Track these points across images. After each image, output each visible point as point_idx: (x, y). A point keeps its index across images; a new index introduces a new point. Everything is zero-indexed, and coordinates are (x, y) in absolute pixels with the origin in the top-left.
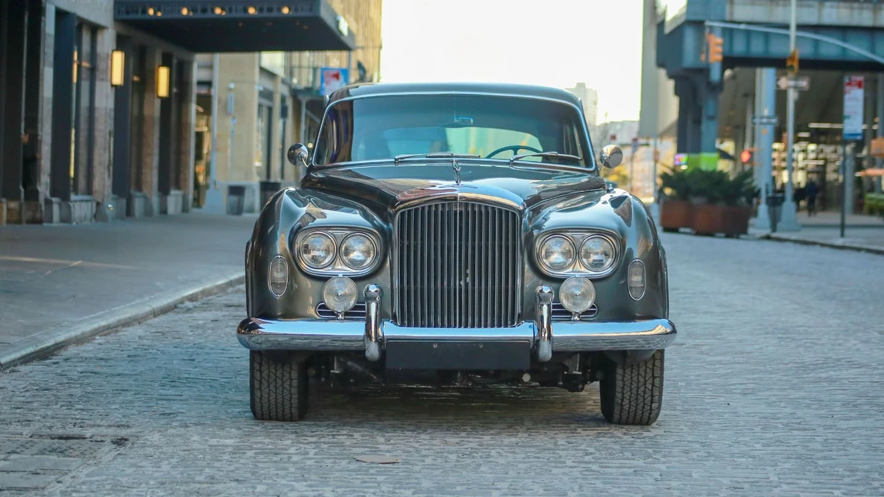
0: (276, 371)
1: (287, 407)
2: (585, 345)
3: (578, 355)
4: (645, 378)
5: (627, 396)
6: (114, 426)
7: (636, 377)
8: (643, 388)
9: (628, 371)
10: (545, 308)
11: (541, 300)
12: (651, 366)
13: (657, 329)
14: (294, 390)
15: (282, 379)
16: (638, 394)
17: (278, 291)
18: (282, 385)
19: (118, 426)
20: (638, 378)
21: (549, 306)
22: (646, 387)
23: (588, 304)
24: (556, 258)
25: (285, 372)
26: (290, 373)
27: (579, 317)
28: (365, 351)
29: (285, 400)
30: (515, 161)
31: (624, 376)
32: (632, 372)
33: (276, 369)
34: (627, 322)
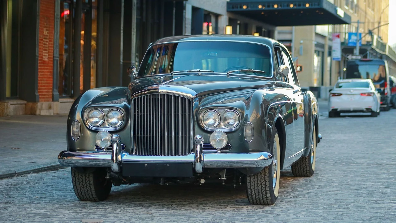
0: (82, 177)
1: (90, 194)
2: (232, 165)
3: (225, 170)
4: (261, 181)
5: (253, 190)
6: (3, 203)
7: (257, 181)
8: (260, 187)
9: (252, 178)
10: (199, 146)
11: (196, 143)
12: (263, 176)
13: (261, 157)
14: (92, 186)
15: (85, 181)
16: (258, 190)
17: (76, 138)
18: (86, 184)
19: (5, 203)
20: (257, 182)
21: (201, 145)
22: (262, 186)
23: (224, 144)
24: (211, 121)
25: (86, 177)
26: (89, 178)
27: (220, 151)
28: (111, 167)
29: (89, 191)
30: (229, 74)
31: (250, 181)
32: (254, 178)
33: (82, 176)
34: (246, 153)
